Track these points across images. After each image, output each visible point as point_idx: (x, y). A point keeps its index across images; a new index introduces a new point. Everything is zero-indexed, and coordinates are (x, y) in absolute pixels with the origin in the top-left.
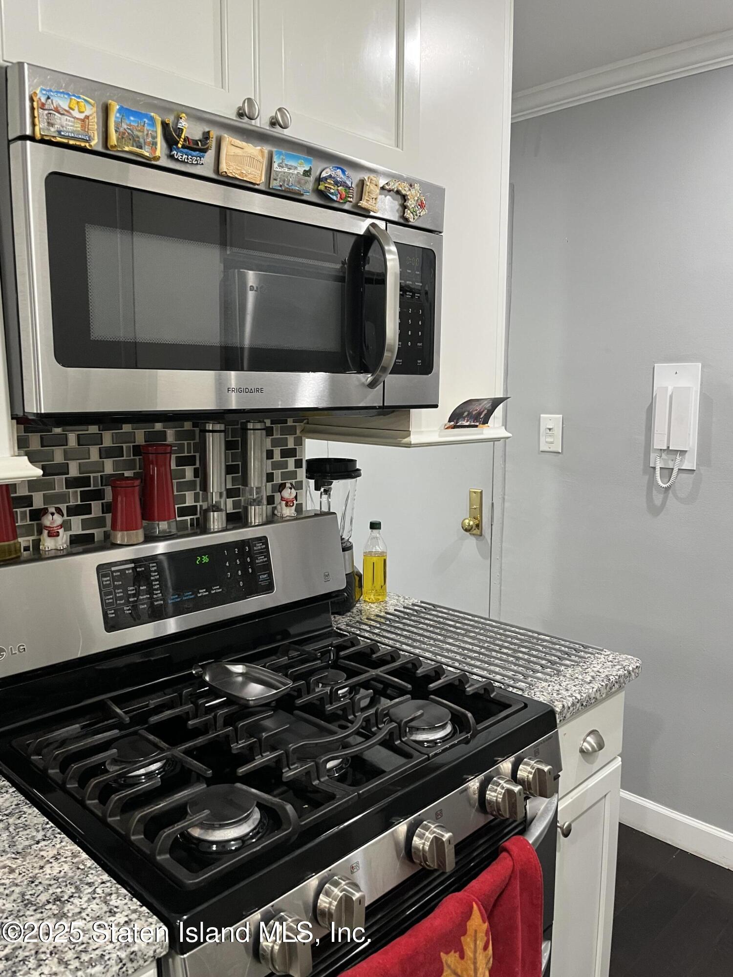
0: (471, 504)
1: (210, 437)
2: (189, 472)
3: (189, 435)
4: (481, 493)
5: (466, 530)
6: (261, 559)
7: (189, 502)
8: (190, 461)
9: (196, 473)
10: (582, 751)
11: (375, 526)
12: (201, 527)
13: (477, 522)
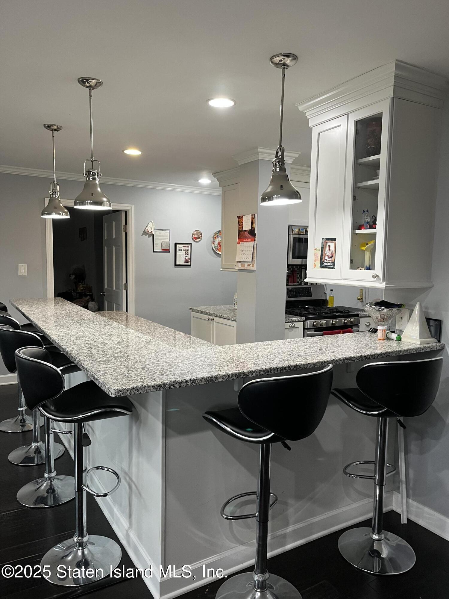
0: (360, 293)
1: (303, 269)
2: (298, 275)
3: (299, 269)
4: (363, 290)
5: (359, 300)
6: (310, 291)
7: (298, 281)
8: (298, 274)
9: (300, 276)
10: (366, 325)
11: (332, 290)
12: (300, 284)
13: (361, 298)
